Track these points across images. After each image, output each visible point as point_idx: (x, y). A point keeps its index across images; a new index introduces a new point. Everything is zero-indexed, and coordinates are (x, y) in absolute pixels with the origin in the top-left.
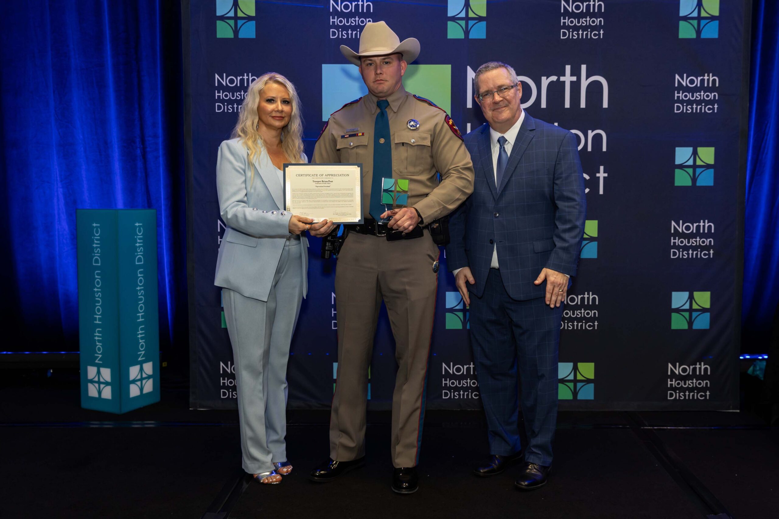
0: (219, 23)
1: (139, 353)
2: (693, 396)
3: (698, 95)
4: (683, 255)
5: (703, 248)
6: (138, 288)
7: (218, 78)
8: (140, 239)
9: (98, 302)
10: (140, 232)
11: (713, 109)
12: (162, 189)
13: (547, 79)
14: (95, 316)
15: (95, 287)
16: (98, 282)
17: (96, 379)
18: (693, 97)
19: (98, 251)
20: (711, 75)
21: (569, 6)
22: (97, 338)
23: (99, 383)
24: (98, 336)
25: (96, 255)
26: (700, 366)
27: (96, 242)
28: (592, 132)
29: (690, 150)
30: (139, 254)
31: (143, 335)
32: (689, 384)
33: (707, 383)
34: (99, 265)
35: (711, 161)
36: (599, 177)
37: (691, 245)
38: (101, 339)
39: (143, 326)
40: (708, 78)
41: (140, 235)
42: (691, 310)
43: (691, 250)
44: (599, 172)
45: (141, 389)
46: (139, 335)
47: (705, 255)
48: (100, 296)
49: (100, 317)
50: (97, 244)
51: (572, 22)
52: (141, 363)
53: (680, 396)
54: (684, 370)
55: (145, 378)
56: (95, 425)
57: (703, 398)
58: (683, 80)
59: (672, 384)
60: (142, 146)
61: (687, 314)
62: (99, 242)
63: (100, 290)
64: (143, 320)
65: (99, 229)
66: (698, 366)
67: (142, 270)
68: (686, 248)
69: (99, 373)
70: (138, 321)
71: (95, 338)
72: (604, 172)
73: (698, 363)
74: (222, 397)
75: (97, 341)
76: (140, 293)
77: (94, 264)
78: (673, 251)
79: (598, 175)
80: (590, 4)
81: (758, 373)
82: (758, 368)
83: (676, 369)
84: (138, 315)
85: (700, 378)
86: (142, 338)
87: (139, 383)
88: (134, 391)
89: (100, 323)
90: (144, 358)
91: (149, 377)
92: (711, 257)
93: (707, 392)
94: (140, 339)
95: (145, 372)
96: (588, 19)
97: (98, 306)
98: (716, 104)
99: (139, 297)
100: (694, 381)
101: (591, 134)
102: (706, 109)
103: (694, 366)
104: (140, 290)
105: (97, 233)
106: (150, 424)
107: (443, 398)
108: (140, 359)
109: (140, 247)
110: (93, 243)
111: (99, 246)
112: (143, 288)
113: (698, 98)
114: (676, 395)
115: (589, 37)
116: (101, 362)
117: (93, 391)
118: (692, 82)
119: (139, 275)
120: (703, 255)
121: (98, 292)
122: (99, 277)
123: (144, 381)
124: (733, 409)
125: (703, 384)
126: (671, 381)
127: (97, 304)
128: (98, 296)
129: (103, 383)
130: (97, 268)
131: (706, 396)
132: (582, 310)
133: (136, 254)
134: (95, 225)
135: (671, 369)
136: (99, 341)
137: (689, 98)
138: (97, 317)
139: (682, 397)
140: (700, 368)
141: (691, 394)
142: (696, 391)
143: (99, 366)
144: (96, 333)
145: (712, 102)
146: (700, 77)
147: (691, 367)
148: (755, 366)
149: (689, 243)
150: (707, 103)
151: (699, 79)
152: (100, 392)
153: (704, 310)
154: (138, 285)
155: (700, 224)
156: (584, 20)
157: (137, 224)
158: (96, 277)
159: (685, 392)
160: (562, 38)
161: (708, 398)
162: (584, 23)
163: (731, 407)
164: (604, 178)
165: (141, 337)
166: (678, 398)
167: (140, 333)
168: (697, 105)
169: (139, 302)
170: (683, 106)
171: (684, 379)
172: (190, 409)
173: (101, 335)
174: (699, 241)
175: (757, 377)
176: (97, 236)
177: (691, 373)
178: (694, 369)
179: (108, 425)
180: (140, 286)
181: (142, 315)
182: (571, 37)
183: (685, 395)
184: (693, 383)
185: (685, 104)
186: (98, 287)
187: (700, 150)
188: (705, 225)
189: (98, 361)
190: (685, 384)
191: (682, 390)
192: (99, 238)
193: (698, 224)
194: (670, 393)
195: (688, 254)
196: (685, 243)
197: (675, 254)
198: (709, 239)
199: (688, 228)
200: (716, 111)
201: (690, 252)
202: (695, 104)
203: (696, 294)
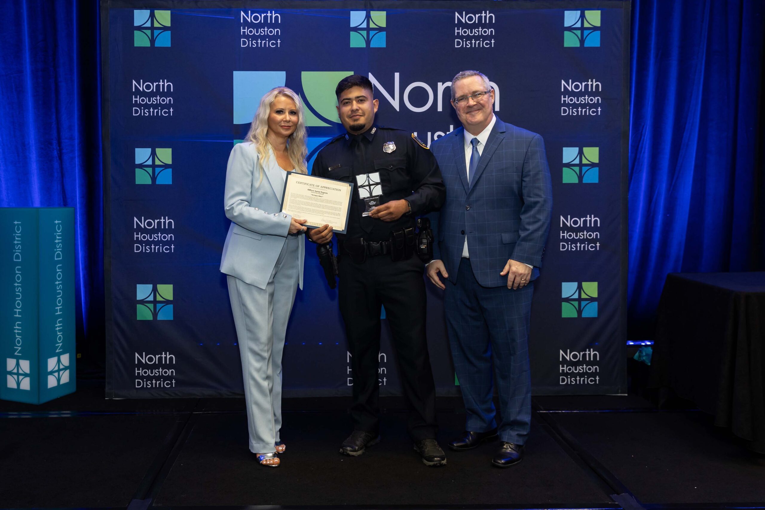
0: (137, 33)
1: (57, 345)
2: (584, 381)
3: (583, 99)
4: (571, 248)
5: (590, 241)
6: (57, 283)
7: (135, 84)
8: (59, 236)
9: (19, 296)
10: (59, 229)
11: (597, 112)
12: (77, 188)
13: (443, 84)
14: (15, 310)
15: (15, 282)
16: (18, 277)
17: (15, 371)
18: (578, 101)
19: (19, 247)
20: (594, 80)
21: (462, 18)
22: (16, 331)
23: (18, 374)
24: (18, 330)
25: (16, 251)
26: (589, 352)
27: (17, 239)
29: (576, 150)
30: (58, 250)
31: (61, 328)
32: (580, 370)
33: (596, 369)
34: (20, 260)
35: (596, 160)
37: (579, 238)
38: (20, 332)
39: (61, 319)
40: (591, 83)
41: (59, 232)
42: (580, 300)
43: (578, 243)
45: (59, 380)
46: (57, 328)
47: (592, 247)
48: (21, 291)
49: (20, 310)
50: (18, 241)
51: (465, 32)
52: (59, 355)
53: (571, 381)
54: (575, 356)
55: (62, 369)
56: (13, 415)
57: (593, 383)
58: (569, 85)
59: (564, 370)
60: (58, 148)
61: (576, 304)
62: (20, 239)
63: (20, 285)
64: (61, 313)
65: (20, 226)
66: (587, 352)
67: (61, 265)
68: (574, 241)
69: (18, 364)
70: (56, 314)
71: (15, 331)
73: (587, 350)
74: (137, 387)
75: (16, 334)
76: (58, 288)
77: (15, 260)
78: (562, 244)
80: (482, 16)
81: (644, 358)
82: (644, 354)
83: (567, 355)
84: (56, 308)
85: (590, 363)
86: (60, 331)
87: (56, 374)
88: (52, 382)
89: (20, 316)
90: (61, 350)
91: (66, 368)
92: (598, 249)
93: (596, 377)
94: (58, 332)
95: (62, 363)
96: (480, 29)
97: (18, 300)
98: (599, 108)
99: (58, 291)
100: (585, 367)
102: (591, 112)
103: (584, 352)
104: (59, 284)
105: (18, 230)
106: (66, 414)
107: (348, 385)
108: (57, 351)
109: (59, 243)
110: (14, 240)
111: (20, 242)
112: (61, 282)
113: (583, 101)
114: (568, 380)
115: (481, 46)
116: (20, 354)
117: (11, 383)
118: (577, 87)
119: (58, 270)
120: (590, 248)
121: (18, 286)
122: (20, 272)
123: (61, 373)
124: (621, 393)
125: (593, 369)
126: (563, 367)
127: (17, 299)
128: (18, 291)
129: (22, 375)
130: (17, 264)
131: (595, 380)
133: (55, 250)
134: (16, 223)
135: (563, 355)
136: (19, 334)
137: (575, 102)
138: (17, 310)
139: (573, 382)
140: (590, 355)
141: (582, 379)
142: (586, 376)
143: (18, 358)
144: (16, 326)
145: (595, 106)
146: (584, 82)
147: (581, 353)
148: (641, 352)
149: (576, 236)
150: (591, 106)
151: (584, 84)
152: (18, 384)
153: (592, 299)
154: (56, 280)
155: (587, 219)
156: (476, 31)
157: (57, 222)
158: (17, 272)
159: (576, 377)
160: (456, 47)
161: (597, 383)
162: (476, 33)
163: (620, 391)
165: (59, 329)
166: (569, 383)
167: (58, 326)
168: (582, 108)
169: (58, 296)
170: (569, 110)
171: (575, 364)
172: (106, 399)
173: (20, 328)
174: (586, 234)
175: (643, 363)
176: (18, 233)
177: (581, 359)
178: (584, 356)
179: (26, 415)
180: (59, 281)
181: (59, 309)
182: (464, 46)
183: (576, 380)
184: (583, 368)
185: (571, 108)
186: (18, 282)
187: (586, 150)
188: (591, 219)
189: (17, 353)
191: (573, 375)
192: (20, 235)
193: (584, 219)
194: (562, 378)
195: (576, 247)
196: (573, 237)
197: (564, 247)
198: (595, 232)
199: (575, 222)
200: (599, 114)
201: (578, 245)
202: (580, 108)
203: (584, 284)
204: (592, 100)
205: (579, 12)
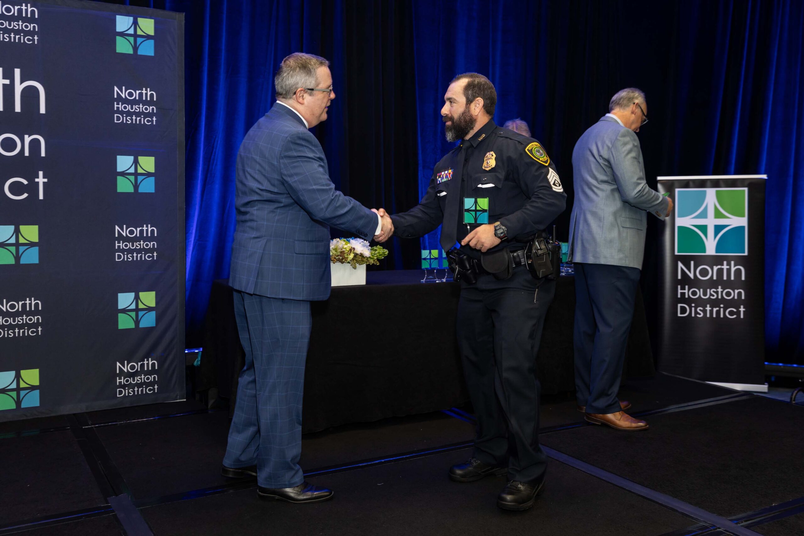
2: (142, 391)
3: (137, 107)
4: (128, 258)
5: (147, 251)
11: (152, 121)
18: (132, 109)
20: (149, 89)
28: (29, 136)
29: (131, 159)
32: (138, 380)
33: (154, 377)
36: (38, 182)
37: (135, 248)
40: (146, 92)
42: (137, 310)
43: (135, 253)
44: (38, 178)
47: (149, 257)
53: (129, 393)
54: (133, 367)
57: (152, 392)
58: (122, 92)
59: (121, 382)
61: (133, 314)
66: (146, 362)
68: (130, 251)
72: (44, 177)
73: (145, 360)
78: (118, 255)
79: (37, 180)
80: (22, 9)
83: (124, 367)
85: (148, 373)
92: (155, 259)
93: (155, 386)
96: (20, 23)
98: (154, 117)
100: (143, 377)
101: (27, 139)
102: (145, 121)
103: (142, 363)
113: (137, 110)
114: (125, 392)
115: (22, 42)
118: (130, 94)
120: (147, 257)
124: (179, 399)
125: (151, 378)
126: (120, 379)
131: (154, 389)
132: (23, 317)
135: (119, 367)
137: (129, 109)
139: (131, 393)
140: (148, 364)
141: (140, 389)
142: (144, 386)
145: (150, 115)
146: (138, 90)
147: (139, 364)
149: (133, 246)
150: (146, 115)
151: (138, 92)
153: (150, 309)
155: (143, 228)
156: (16, 24)
159: (134, 388)
161: (156, 391)
162: (16, 27)
163: (178, 397)
164: (44, 183)
166: (127, 395)
168: (136, 117)
170: (123, 117)
171: (133, 375)
174: (143, 244)
177: (139, 370)
178: (142, 366)
183: (134, 391)
185: (125, 115)
187: (141, 159)
188: (148, 229)
190: (134, 381)
191: (131, 386)
193: (141, 228)
194: (119, 391)
195: (133, 257)
196: (130, 247)
197: (119, 257)
198: (152, 242)
199: (131, 232)
200: (154, 124)
201: (135, 255)
202: (134, 116)
203: (142, 294)
204: (146, 109)
205: (131, 19)
